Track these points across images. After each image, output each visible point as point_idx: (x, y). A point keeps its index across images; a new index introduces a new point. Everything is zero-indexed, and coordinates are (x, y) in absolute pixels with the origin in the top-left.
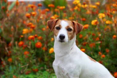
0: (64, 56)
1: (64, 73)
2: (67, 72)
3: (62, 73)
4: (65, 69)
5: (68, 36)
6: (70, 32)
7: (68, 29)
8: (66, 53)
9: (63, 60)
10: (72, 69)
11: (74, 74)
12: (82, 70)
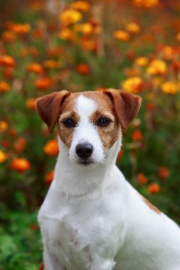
0: (86, 194)
1: (76, 243)
2: (88, 243)
3: (71, 244)
4: (82, 233)
5: (102, 141)
6: (107, 130)
7: (100, 121)
8: (93, 187)
9: (79, 205)
10: (104, 235)
11: (106, 249)
12: (126, 237)
